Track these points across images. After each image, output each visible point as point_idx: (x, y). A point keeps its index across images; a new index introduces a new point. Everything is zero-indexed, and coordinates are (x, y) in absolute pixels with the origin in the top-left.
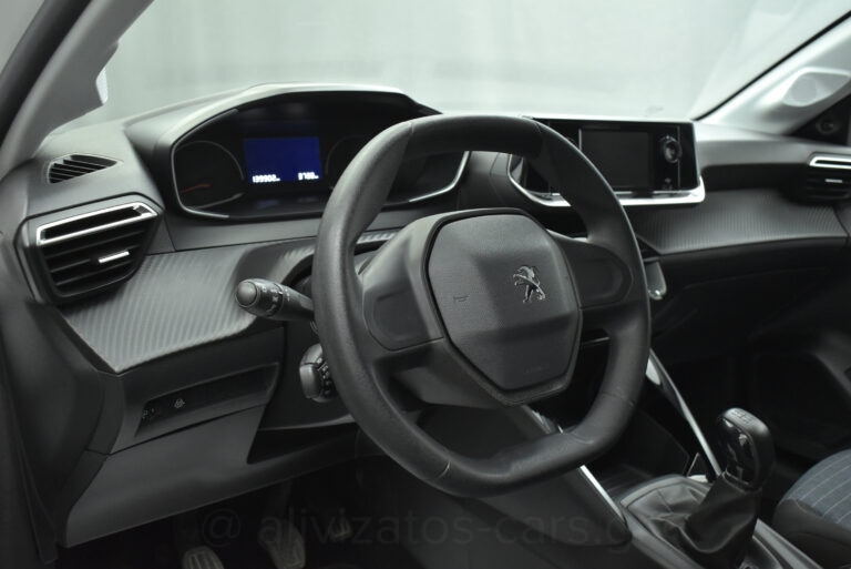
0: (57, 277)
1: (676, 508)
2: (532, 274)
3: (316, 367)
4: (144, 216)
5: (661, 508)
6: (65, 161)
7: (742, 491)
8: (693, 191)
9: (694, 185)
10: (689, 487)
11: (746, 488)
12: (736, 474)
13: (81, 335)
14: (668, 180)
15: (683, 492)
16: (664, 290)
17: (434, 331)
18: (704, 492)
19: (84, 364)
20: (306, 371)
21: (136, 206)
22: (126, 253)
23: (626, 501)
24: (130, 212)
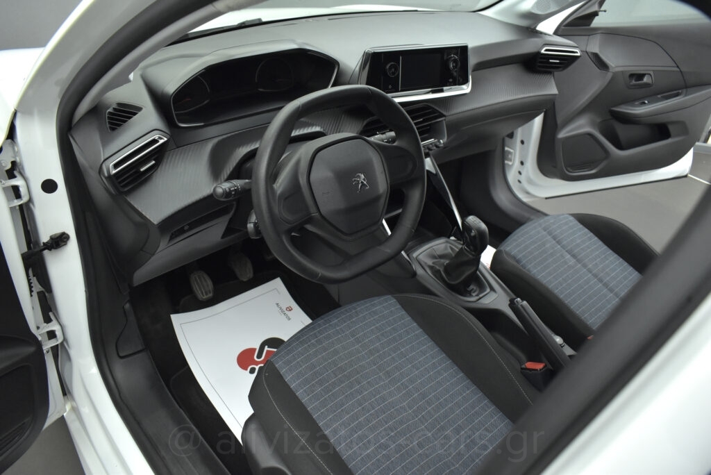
0: (120, 183)
1: (441, 257)
2: (363, 176)
3: (255, 224)
4: (161, 141)
5: (434, 257)
6: (114, 109)
7: (471, 256)
8: (464, 86)
9: (465, 81)
10: (449, 245)
11: (473, 255)
12: (469, 248)
13: (136, 206)
14: (451, 80)
15: (446, 248)
16: (445, 139)
17: (313, 209)
18: (457, 247)
19: (138, 219)
20: (250, 226)
21: (156, 137)
22: (154, 162)
23: (415, 255)
24: (155, 141)
